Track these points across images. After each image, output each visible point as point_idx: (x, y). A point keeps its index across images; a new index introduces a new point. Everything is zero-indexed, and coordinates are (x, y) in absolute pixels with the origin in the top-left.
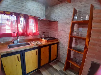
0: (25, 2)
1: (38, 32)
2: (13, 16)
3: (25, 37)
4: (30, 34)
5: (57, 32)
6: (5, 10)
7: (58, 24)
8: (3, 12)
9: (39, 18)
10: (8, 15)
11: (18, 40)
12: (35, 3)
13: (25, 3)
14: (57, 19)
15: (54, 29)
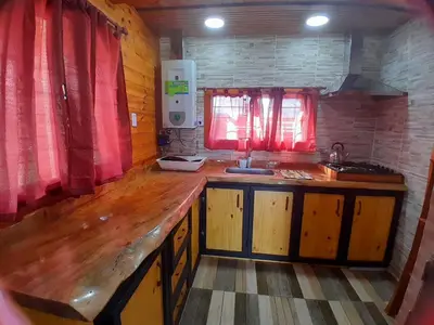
0: (278, 52)
1: (312, 141)
2: (245, 97)
3: (270, 154)
4: (283, 147)
5: (404, 142)
6: (228, 86)
7: (410, 108)
8: (222, 91)
9: (323, 92)
10: (233, 96)
11: (250, 159)
12: (311, 43)
13: (276, 55)
14: (406, 83)
15: (390, 129)
